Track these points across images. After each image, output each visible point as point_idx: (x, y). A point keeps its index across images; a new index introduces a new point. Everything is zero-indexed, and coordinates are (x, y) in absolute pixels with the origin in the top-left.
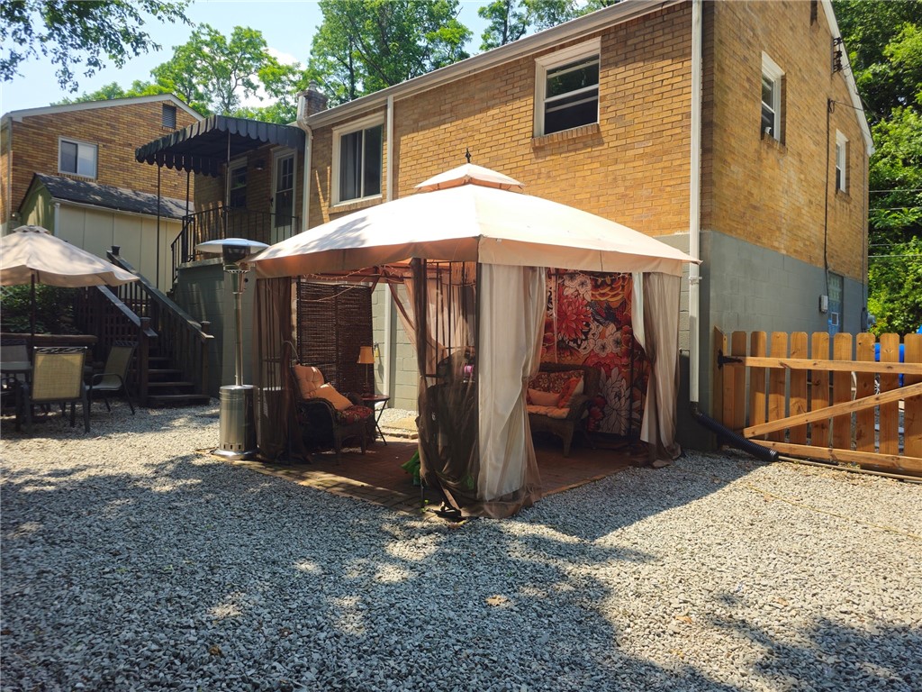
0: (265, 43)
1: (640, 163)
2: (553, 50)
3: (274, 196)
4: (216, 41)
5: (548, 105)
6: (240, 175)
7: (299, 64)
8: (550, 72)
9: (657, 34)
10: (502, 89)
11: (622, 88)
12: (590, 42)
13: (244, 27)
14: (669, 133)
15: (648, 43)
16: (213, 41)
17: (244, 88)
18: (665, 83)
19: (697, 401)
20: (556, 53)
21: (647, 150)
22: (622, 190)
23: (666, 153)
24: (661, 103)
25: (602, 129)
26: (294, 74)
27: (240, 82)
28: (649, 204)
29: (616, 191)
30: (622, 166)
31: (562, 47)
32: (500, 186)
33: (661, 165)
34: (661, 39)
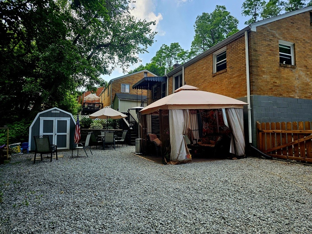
0: (179, 46)
1: (236, 78)
2: (216, 50)
3: (162, 94)
4: (167, 48)
5: (217, 65)
6: (156, 89)
7: (188, 50)
8: (217, 56)
9: (238, 44)
10: (206, 62)
11: (231, 59)
12: (224, 47)
13: (173, 43)
14: (242, 69)
15: (236, 46)
16: (166, 48)
17: (174, 60)
18: (241, 56)
19: (251, 142)
20: (217, 51)
21: (238, 75)
22: (232, 86)
23: (242, 75)
24: (240, 62)
25: (227, 70)
26: (187, 53)
27: (173, 58)
28: (238, 89)
29: (231, 86)
30: (232, 79)
31: (218, 49)
32: (193, 90)
33: (241, 78)
34: (239, 45)
